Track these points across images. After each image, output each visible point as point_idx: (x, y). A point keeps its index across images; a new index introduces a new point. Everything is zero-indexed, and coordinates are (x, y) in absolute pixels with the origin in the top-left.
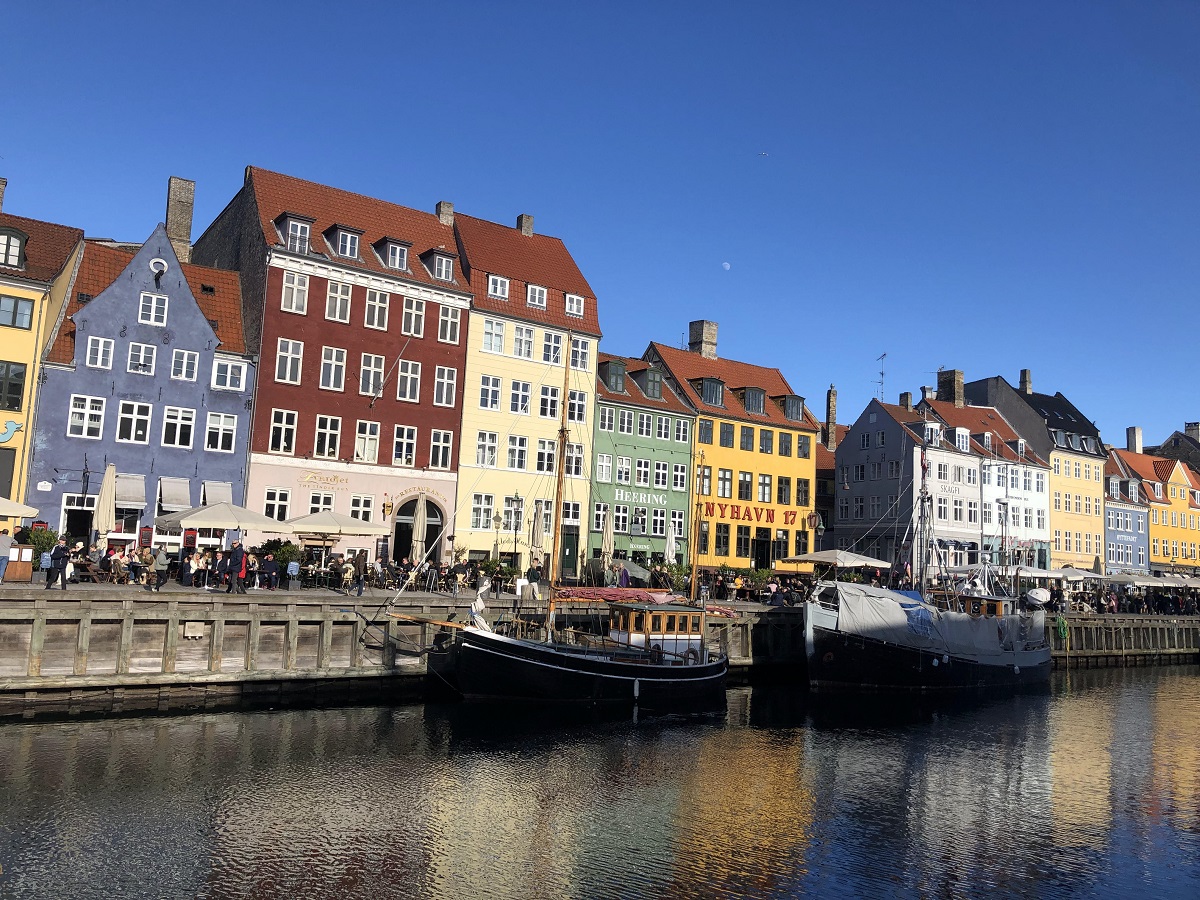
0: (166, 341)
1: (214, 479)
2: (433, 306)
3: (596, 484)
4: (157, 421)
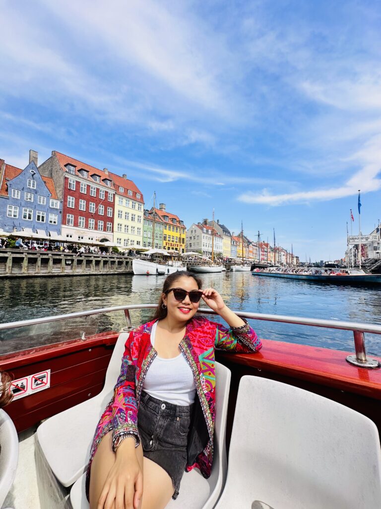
0: (36, 193)
1: (52, 230)
2: (106, 192)
3: (144, 237)
4: (34, 214)
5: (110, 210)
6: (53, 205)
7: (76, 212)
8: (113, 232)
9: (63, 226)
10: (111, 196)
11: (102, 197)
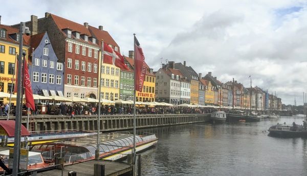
0: (49, 59)
1: (58, 90)
2: (93, 50)
3: (120, 89)
4: (48, 77)
5: (95, 67)
6: (58, 68)
7: (73, 72)
8: (97, 87)
9: (65, 85)
10: (96, 53)
11: (90, 55)
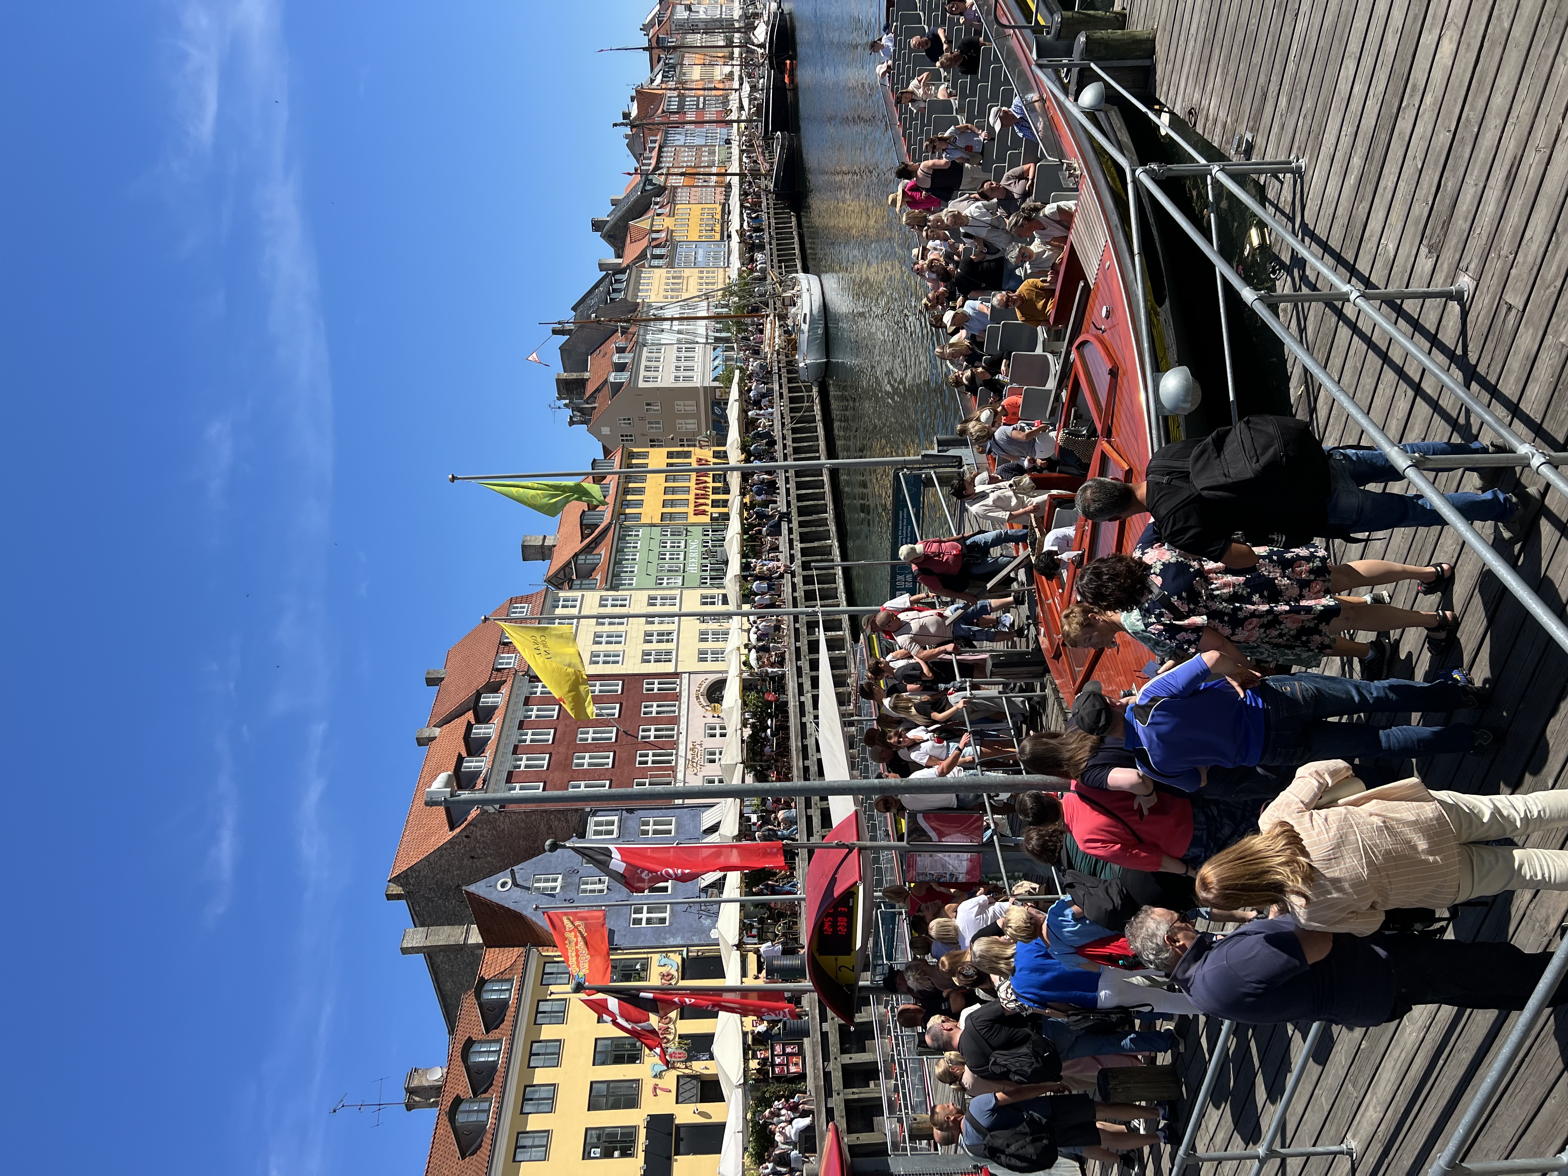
3: (683, 587)
5: (598, 688)
7: (622, 774)
8: (677, 675)
